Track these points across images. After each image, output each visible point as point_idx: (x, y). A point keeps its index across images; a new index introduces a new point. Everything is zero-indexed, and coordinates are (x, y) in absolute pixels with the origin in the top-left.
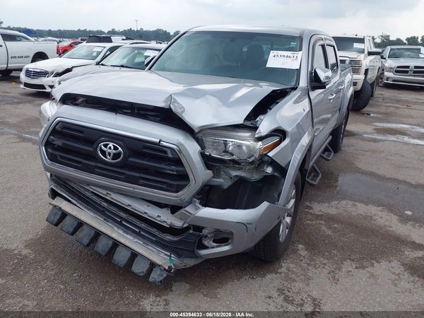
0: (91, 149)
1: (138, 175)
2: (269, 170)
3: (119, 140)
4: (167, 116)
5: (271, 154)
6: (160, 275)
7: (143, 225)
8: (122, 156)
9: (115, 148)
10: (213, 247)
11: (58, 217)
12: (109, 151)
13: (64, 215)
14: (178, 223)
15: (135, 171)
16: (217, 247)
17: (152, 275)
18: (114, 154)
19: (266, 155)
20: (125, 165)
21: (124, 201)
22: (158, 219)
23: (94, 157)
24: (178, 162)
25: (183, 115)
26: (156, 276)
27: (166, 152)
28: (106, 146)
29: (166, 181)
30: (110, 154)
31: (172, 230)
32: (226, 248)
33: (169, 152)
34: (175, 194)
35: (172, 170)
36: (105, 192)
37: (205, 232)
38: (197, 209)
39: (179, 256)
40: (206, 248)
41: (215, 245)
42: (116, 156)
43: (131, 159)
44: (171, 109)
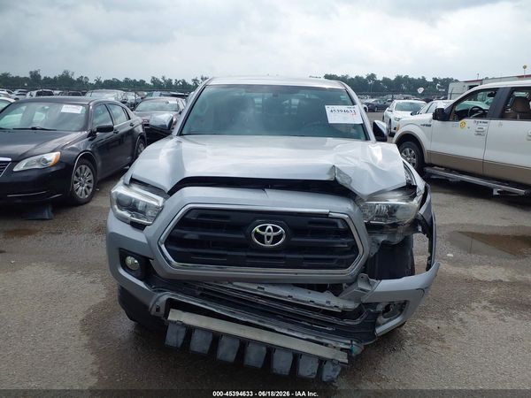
0: (243, 236)
3: (279, 218)
4: (333, 187)
5: (421, 213)
6: (334, 370)
8: (284, 236)
9: (276, 229)
10: (384, 324)
11: (182, 336)
12: (269, 234)
13: (191, 330)
14: (351, 306)
16: (388, 322)
18: (275, 237)
20: (287, 248)
21: (283, 293)
22: (327, 305)
23: (246, 245)
25: (352, 185)
26: (330, 373)
27: (336, 224)
28: (263, 229)
30: (269, 238)
31: (344, 314)
32: (395, 321)
33: (339, 224)
34: (345, 270)
35: (343, 243)
36: (255, 287)
37: (379, 308)
41: (385, 320)
42: (277, 239)
43: (293, 239)
44: (336, 181)
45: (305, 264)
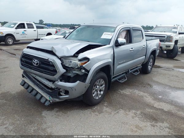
0: (31, 62)
1: (43, 70)
2: (83, 71)
3: (38, 59)
4: (51, 52)
5: (83, 66)
6: (48, 103)
7: (43, 86)
8: (39, 64)
9: (37, 61)
10: (64, 96)
11: (23, 83)
13: (25, 83)
14: (53, 87)
15: (42, 69)
16: (65, 95)
17: (46, 103)
18: (37, 63)
19: (82, 66)
20: (39, 67)
21: (39, 79)
22: (48, 85)
23: (32, 64)
24: (53, 66)
25: (56, 53)
26: (47, 104)
27: (50, 63)
28: (35, 61)
29: (50, 72)
31: (51, 89)
32: (67, 96)
33: (51, 63)
34: (53, 77)
35: (51, 69)
36: (35, 76)
37: (61, 90)
38: (59, 82)
39: (52, 97)
40: (62, 95)
41: (64, 95)
42: (37, 64)
43: (41, 65)
44: (52, 51)
45: (44, 72)
